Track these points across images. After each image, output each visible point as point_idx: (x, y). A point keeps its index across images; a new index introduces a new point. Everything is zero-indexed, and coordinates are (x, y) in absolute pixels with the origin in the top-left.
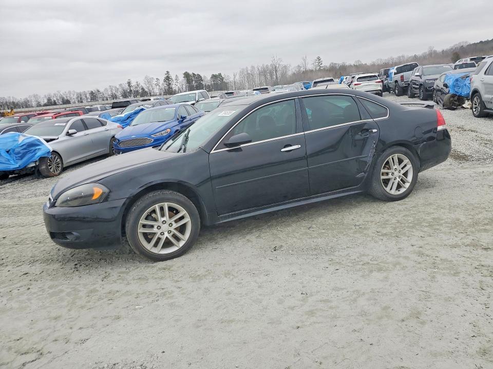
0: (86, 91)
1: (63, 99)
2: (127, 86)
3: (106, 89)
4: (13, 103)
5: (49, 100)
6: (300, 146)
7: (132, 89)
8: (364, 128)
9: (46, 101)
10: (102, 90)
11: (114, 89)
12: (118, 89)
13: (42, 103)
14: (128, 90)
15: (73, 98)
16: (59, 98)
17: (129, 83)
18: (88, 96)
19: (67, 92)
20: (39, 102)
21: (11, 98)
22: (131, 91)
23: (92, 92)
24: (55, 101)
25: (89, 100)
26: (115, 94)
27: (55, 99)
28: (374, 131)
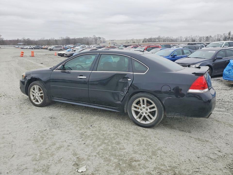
0: (204, 36)
1: (192, 39)
2: (228, 35)
3: (215, 36)
4: (172, 39)
5: (186, 39)
6: (86, 77)
7: (230, 36)
8: (125, 77)
9: (185, 40)
10: (213, 36)
11: (220, 36)
12: (222, 36)
13: (183, 40)
14: (228, 37)
15: (198, 39)
16: (190, 39)
17: (229, 33)
18: (205, 39)
19: (195, 36)
20: (182, 40)
21: (171, 37)
22: (229, 37)
23: (207, 37)
24: (188, 40)
25: (205, 41)
26: (219, 38)
27: (189, 39)
28: (129, 80)
